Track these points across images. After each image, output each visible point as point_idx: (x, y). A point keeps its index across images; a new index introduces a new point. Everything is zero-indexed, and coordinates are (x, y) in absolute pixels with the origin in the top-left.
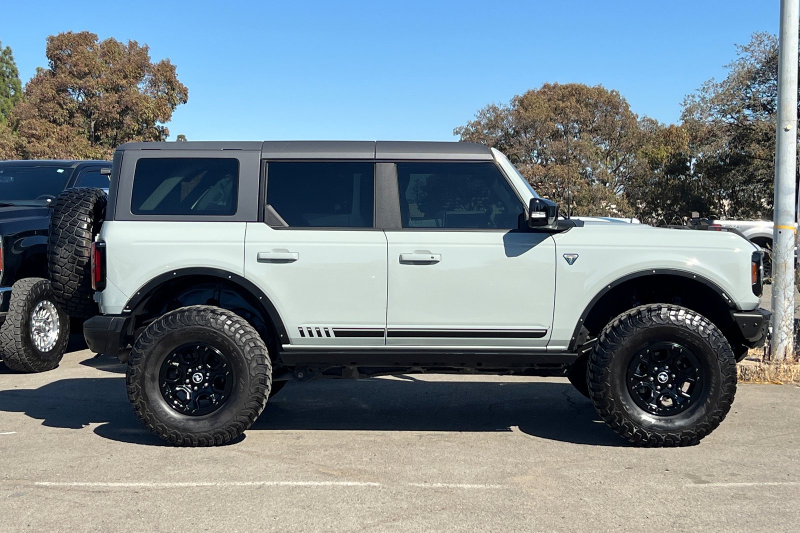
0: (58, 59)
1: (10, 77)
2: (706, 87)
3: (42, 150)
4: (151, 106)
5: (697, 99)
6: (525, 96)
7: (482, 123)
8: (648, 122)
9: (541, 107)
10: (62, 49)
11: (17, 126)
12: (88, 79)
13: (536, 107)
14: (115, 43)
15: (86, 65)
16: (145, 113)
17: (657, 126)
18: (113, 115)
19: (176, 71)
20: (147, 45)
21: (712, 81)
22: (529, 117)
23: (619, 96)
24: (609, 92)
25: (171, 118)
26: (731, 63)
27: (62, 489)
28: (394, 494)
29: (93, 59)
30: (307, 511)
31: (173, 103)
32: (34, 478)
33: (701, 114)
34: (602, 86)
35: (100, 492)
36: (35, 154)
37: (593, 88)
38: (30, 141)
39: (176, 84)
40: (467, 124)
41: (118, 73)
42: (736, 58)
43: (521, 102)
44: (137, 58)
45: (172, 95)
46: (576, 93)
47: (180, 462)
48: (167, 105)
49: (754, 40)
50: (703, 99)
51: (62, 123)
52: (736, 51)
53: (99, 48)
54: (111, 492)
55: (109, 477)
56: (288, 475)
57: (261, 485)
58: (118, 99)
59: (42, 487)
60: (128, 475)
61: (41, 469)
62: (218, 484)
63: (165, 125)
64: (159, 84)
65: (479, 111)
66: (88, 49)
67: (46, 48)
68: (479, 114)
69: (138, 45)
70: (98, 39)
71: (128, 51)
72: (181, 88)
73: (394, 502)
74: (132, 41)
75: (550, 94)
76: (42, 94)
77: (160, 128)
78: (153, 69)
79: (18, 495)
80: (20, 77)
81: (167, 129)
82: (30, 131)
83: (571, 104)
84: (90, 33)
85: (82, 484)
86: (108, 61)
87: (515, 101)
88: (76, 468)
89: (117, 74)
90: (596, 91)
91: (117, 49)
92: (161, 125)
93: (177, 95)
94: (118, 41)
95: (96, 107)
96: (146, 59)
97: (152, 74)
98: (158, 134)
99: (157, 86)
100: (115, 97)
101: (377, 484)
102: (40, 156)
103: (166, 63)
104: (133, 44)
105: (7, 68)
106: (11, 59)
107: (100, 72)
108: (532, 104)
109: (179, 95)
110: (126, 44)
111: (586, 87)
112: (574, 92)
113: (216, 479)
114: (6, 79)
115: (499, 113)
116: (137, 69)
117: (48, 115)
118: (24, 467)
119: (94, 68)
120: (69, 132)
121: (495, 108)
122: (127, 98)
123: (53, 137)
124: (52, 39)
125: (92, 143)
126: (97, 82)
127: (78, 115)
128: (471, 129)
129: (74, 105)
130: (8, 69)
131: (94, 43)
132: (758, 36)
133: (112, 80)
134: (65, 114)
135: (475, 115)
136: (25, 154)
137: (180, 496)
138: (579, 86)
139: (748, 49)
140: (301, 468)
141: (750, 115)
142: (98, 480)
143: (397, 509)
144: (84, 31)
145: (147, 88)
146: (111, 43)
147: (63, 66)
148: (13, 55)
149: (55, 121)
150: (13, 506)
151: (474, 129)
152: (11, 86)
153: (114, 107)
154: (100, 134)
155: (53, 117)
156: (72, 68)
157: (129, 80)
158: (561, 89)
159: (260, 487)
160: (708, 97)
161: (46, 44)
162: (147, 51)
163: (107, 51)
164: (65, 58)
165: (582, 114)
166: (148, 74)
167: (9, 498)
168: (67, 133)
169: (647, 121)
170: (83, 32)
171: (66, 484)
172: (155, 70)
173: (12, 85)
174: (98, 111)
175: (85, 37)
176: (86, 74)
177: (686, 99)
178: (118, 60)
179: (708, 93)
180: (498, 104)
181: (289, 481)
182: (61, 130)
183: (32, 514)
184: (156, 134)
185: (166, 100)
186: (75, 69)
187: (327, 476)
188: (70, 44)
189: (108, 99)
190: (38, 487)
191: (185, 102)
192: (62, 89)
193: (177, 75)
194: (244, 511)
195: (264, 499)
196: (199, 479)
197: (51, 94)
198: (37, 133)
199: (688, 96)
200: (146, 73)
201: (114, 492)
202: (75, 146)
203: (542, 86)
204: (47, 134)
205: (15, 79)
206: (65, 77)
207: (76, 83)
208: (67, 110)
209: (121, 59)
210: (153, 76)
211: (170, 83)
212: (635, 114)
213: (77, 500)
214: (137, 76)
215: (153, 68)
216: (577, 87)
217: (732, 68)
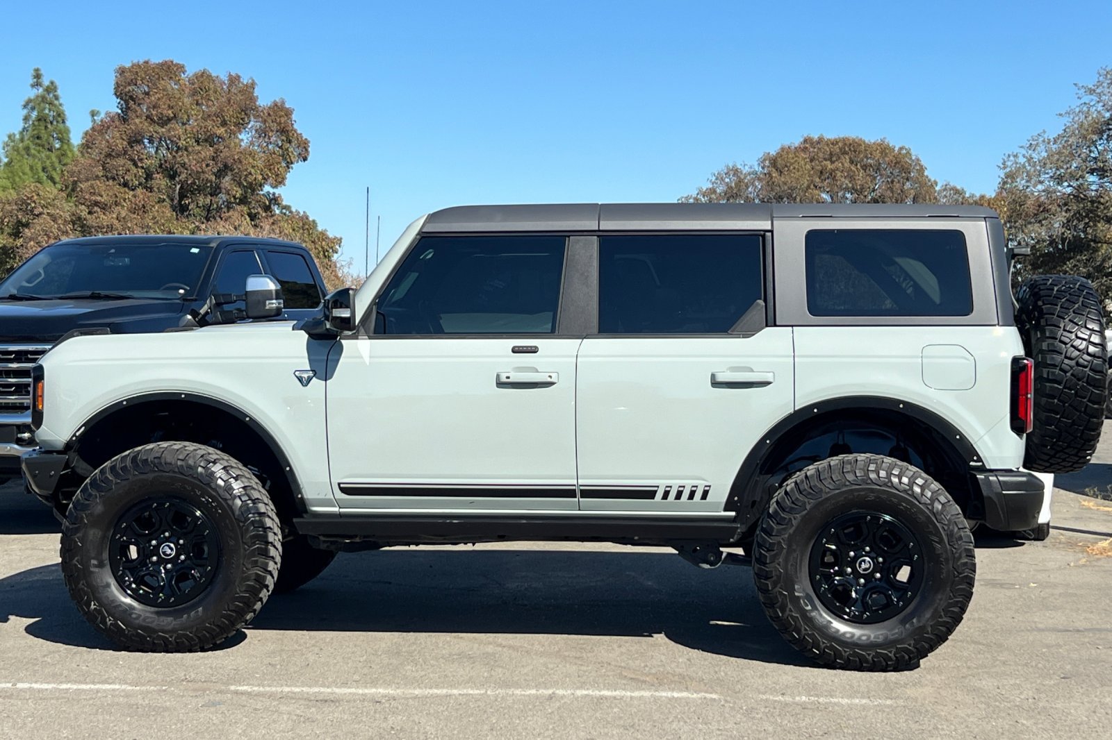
0: (131, 98)
1: (55, 123)
2: (1033, 143)
3: (109, 223)
4: (259, 165)
5: (1022, 160)
6: (778, 154)
7: (718, 191)
8: (952, 192)
9: (801, 169)
10: (136, 85)
11: (73, 190)
12: (173, 126)
13: (794, 168)
14: (209, 76)
15: (170, 107)
16: (250, 174)
17: (963, 198)
18: (207, 176)
19: (293, 116)
20: (253, 80)
21: (1042, 134)
22: (785, 184)
23: (910, 155)
24: (897, 149)
25: (287, 182)
26: (1069, 110)
27: (271, 696)
28: (746, 710)
29: (180, 98)
30: (633, 733)
31: (289, 160)
32: (225, 679)
33: (1027, 181)
34: (886, 141)
35: (326, 701)
36: (99, 228)
37: (874, 144)
38: (93, 210)
39: (293, 134)
40: (697, 192)
41: (215, 118)
42: (1075, 104)
43: (774, 162)
44: (240, 97)
45: (287, 150)
46: (850, 149)
47: (420, 660)
48: (280, 163)
49: (1101, 78)
50: (1030, 159)
51: (136, 187)
52: (1077, 94)
53: (187, 83)
54: (342, 700)
55: (330, 680)
56: (582, 680)
57: (550, 695)
58: (213, 154)
59: (242, 693)
60: (356, 677)
61: (230, 667)
62: (489, 692)
63: (277, 191)
64: (270, 135)
65: (715, 175)
66: (173, 85)
67: (114, 82)
68: (714, 179)
69: (241, 80)
70: (186, 71)
71: (227, 87)
72: (300, 139)
73: (751, 723)
74: (233, 74)
75: (813, 152)
76: (108, 147)
77: (271, 195)
78: (262, 114)
79: (214, 704)
80: (68, 123)
81: (280, 196)
82: (93, 198)
83: (843, 164)
84: (174, 62)
85: (297, 690)
86: (200, 102)
87: (765, 160)
88: (278, 667)
89: (213, 120)
90: (879, 148)
91: (212, 86)
92: (272, 191)
93: (294, 149)
94: (214, 74)
95: (183, 165)
96: (253, 99)
97: (260, 119)
98: (267, 203)
99: (267, 137)
100: (208, 152)
101: (714, 696)
102: (106, 232)
103: (279, 104)
104: (234, 79)
105: (50, 110)
106: (57, 98)
107: (188, 116)
108: (788, 165)
109: (297, 150)
110: (224, 78)
111: (864, 142)
112: (847, 149)
113: (483, 685)
114: (49, 126)
115: (742, 177)
116: (240, 113)
117: (117, 175)
118: (206, 664)
119: (181, 110)
120: (146, 199)
121: (736, 170)
122: (225, 153)
123: (124, 206)
124: (122, 71)
125: (177, 215)
126: (186, 130)
127: (158, 176)
128: (703, 199)
129: (153, 162)
130: (52, 112)
131: (181, 76)
132: (1107, 72)
133: (205, 128)
134: (141, 174)
135: (708, 179)
136: (85, 229)
137: (442, 708)
138: (854, 140)
139: (1094, 91)
140: (597, 671)
141: (1094, 182)
142: (316, 684)
143: (760, 732)
144: (167, 59)
145: (254, 139)
146: (203, 76)
147: (137, 108)
148: (59, 92)
149: (125, 185)
150: (212, 720)
151: (706, 198)
152: (55, 136)
153: (207, 165)
154: (189, 203)
155: (123, 178)
156: (150, 111)
157: (228, 128)
158: (828, 145)
159: (550, 698)
160: (1036, 157)
161: (114, 78)
162: (254, 89)
163: (199, 88)
164: (141, 96)
165: (858, 179)
166: (255, 120)
167: (202, 709)
168: (144, 200)
169: (950, 190)
170: (166, 62)
171: (274, 689)
172: (264, 114)
173: (57, 134)
174: (186, 171)
175: (169, 68)
176: (169, 120)
177: (1006, 159)
178: (213, 100)
179: (1037, 152)
180: (741, 165)
181: (588, 689)
182: (134, 196)
183: (244, 731)
184: (265, 203)
185: (279, 155)
186: (154, 113)
187: (638, 683)
188: (148, 77)
189: (200, 155)
190: (236, 693)
191: (305, 159)
192: (135, 140)
193: (295, 121)
194: (542, 731)
195: (565, 714)
196: (459, 684)
197: (121, 146)
198: (103, 200)
199: (1009, 156)
200: (252, 118)
201: (347, 702)
202: (154, 218)
203: (802, 140)
204: (116, 201)
205: (61, 126)
206: (141, 122)
207: (156, 132)
208: (142, 168)
209: (218, 99)
210: (262, 122)
211: (285, 133)
212: (933, 179)
213: (298, 712)
214: (239, 123)
215: (262, 111)
216: (851, 141)
217: (1069, 117)
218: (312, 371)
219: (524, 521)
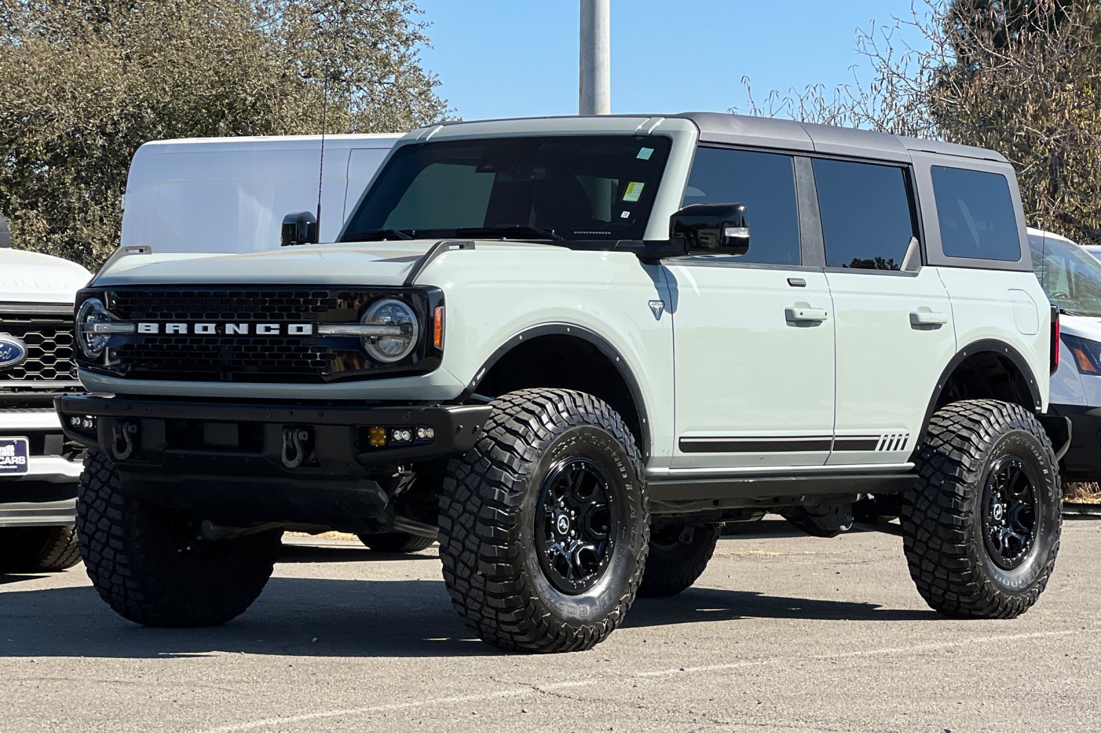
218: (662, 301)
219: (794, 479)
